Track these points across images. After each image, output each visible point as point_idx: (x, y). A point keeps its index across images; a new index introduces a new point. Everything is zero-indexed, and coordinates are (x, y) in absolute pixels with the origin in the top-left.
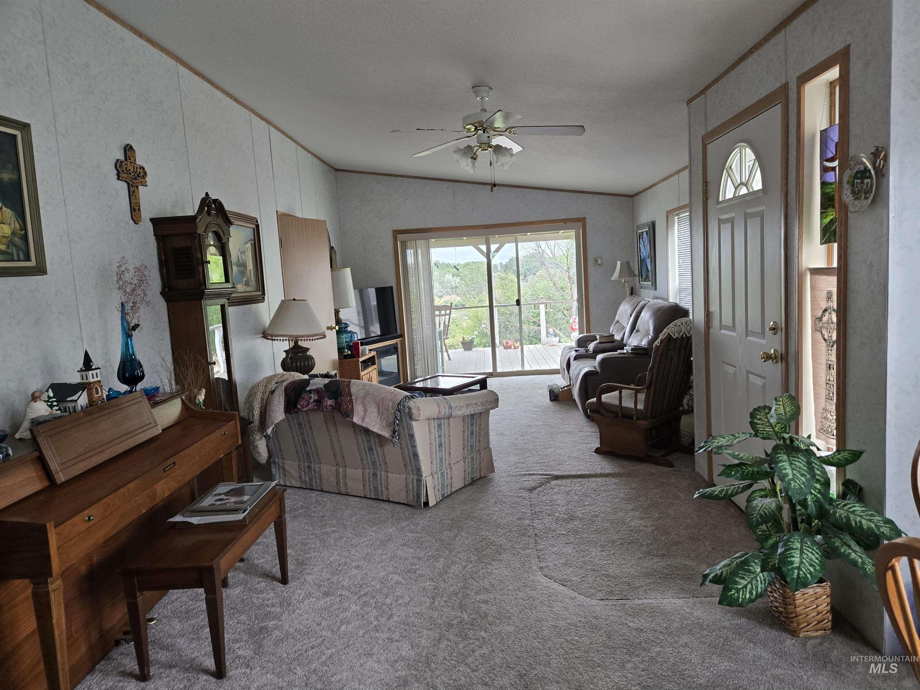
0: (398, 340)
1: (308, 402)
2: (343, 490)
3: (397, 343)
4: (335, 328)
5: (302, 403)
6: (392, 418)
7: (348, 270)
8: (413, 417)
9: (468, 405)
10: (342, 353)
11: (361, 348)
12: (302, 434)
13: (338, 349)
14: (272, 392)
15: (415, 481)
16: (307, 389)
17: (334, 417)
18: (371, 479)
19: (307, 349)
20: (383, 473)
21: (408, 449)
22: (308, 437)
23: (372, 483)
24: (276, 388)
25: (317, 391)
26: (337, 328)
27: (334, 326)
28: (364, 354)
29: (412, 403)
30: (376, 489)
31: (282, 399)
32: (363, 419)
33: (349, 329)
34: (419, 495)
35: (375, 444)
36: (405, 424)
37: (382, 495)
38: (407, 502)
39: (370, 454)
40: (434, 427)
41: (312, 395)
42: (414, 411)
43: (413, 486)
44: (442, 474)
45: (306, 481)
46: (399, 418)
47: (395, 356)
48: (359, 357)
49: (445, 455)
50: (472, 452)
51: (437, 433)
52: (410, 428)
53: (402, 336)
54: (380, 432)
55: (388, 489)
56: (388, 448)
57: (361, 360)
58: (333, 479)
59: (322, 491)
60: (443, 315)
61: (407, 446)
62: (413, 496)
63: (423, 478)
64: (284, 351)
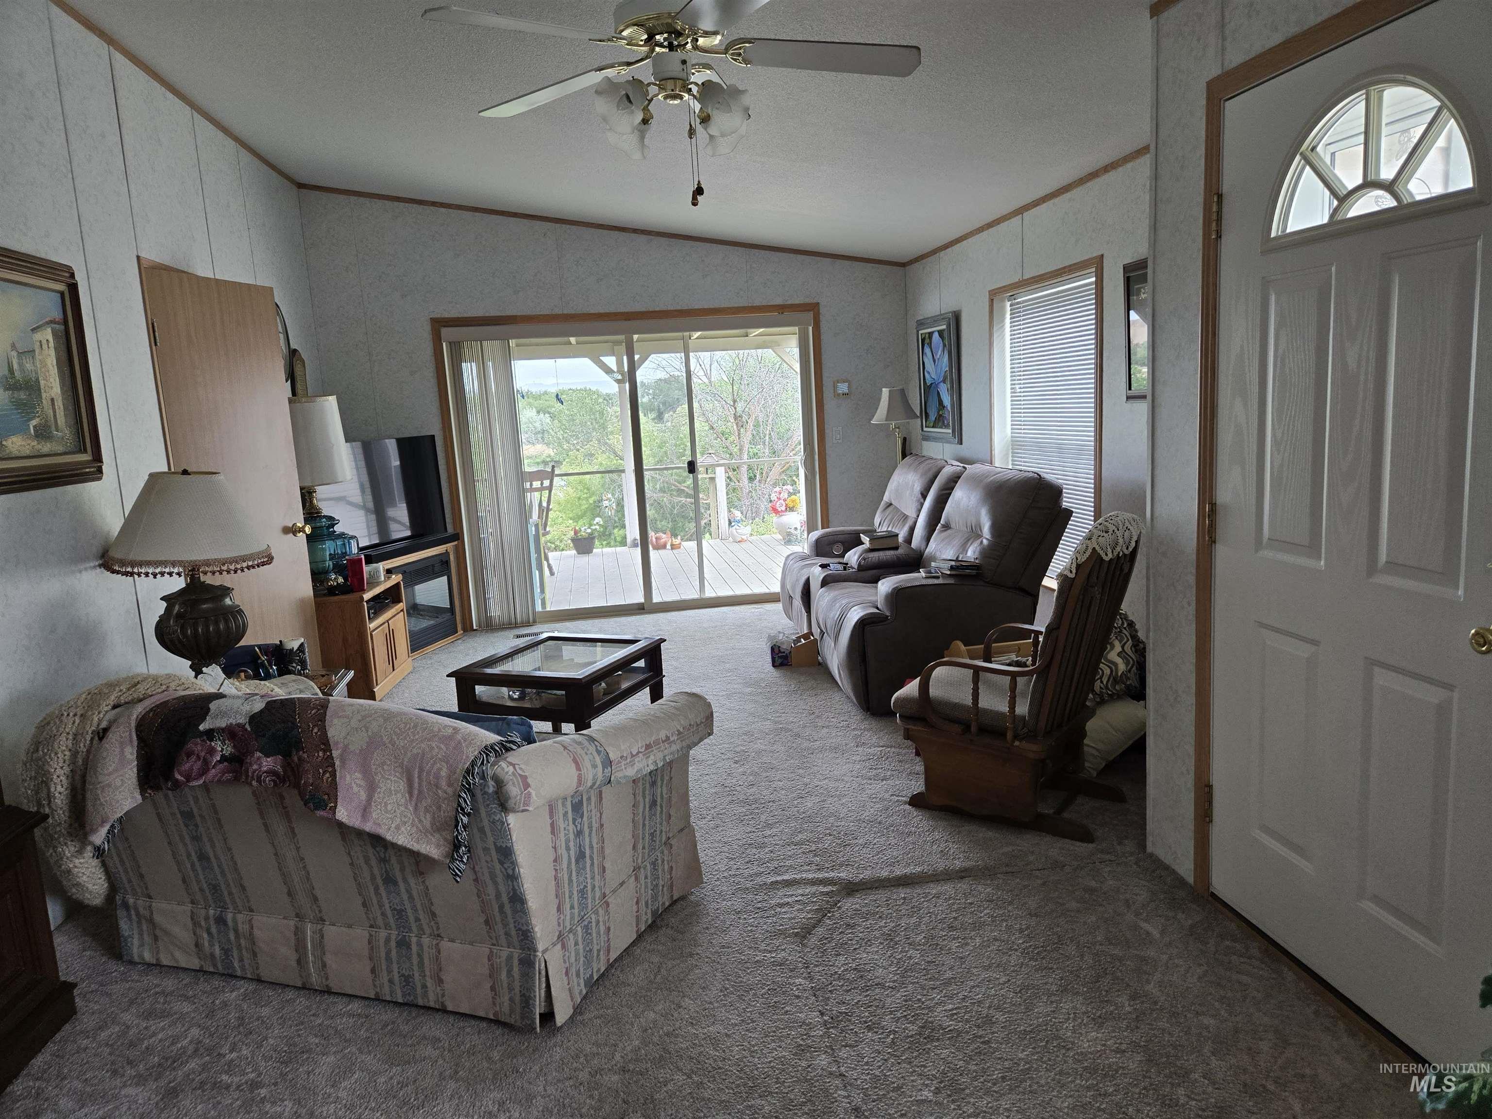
0: (449, 546)
1: (206, 762)
2: (315, 980)
3: (447, 553)
4: (302, 530)
5: (187, 766)
6: (447, 809)
7: (332, 400)
8: (511, 804)
9: (648, 747)
10: (322, 582)
11: (366, 569)
12: (196, 838)
13: (313, 573)
14: (102, 734)
15: (516, 962)
16: (201, 727)
17: (282, 797)
18: (394, 953)
19: (225, 591)
20: (426, 940)
21: (495, 883)
22: (213, 846)
23: (395, 967)
24: (111, 723)
25: (231, 733)
26: (308, 529)
27: (300, 525)
28: (373, 584)
29: (505, 768)
30: (407, 980)
31: (131, 753)
32: (365, 811)
33: (338, 529)
34: (527, 1001)
35: (402, 870)
36: (486, 823)
37: (425, 994)
38: (494, 1014)
39: (389, 893)
40: (565, 814)
41: (218, 745)
42: (513, 790)
43: (509, 972)
44: (587, 928)
45: (212, 955)
46: (468, 809)
47: (445, 578)
48: (363, 590)
49: (593, 878)
50: (653, 849)
51: (571, 827)
52: (502, 831)
53: (457, 537)
54: (416, 847)
55: (440, 981)
56: (437, 880)
57: (367, 596)
58: (288, 953)
59: (259, 980)
60: (537, 490)
61: (493, 877)
62: (511, 1000)
63: (539, 954)
64: (162, 599)
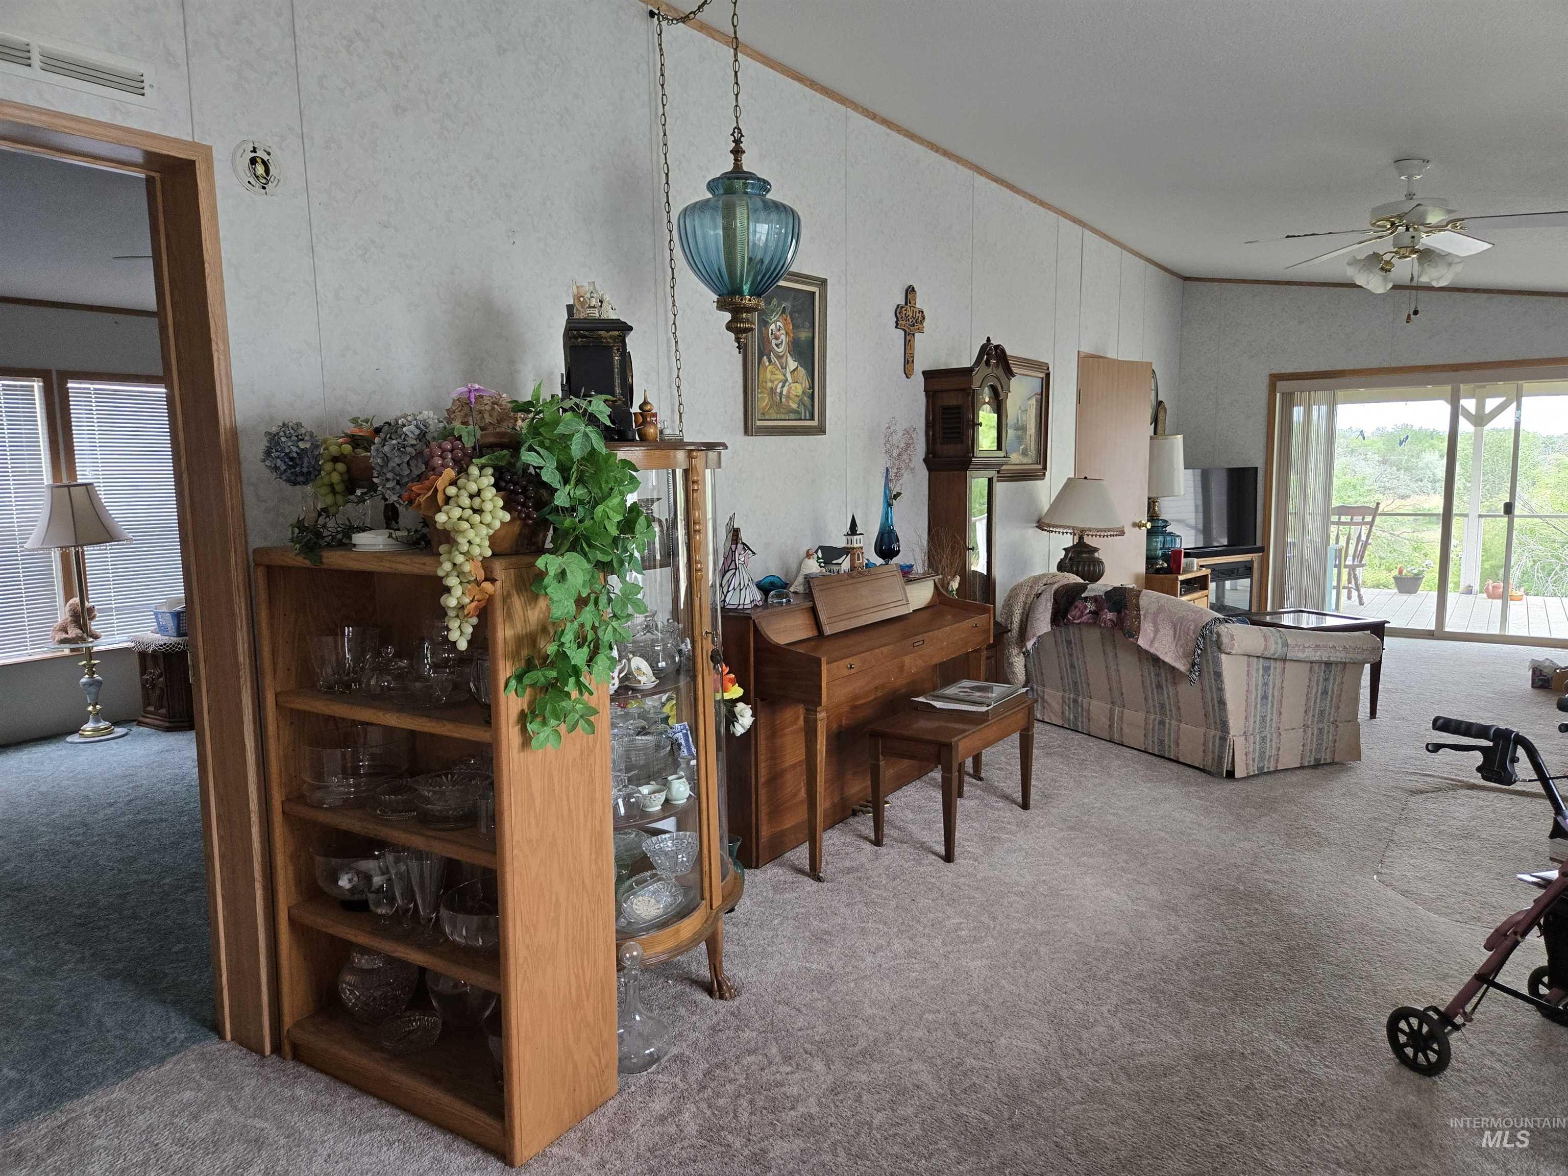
0: (1255, 557)
1: (1082, 612)
2: (1116, 737)
3: (1252, 562)
4: (1145, 525)
5: (1074, 613)
6: (1192, 645)
7: (1180, 437)
8: (1223, 647)
9: (1316, 646)
10: (1152, 565)
11: (1184, 561)
12: (1071, 655)
13: (1148, 558)
14: (1038, 596)
15: (1217, 738)
16: (1083, 596)
17: (1114, 636)
18: (1156, 728)
19: (1096, 550)
20: (1173, 722)
21: (1212, 692)
22: (1078, 659)
23: (1156, 735)
24: (1043, 591)
25: (1095, 599)
26: (1149, 525)
27: (1144, 522)
28: (1186, 571)
29: (1223, 629)
30: (1161, 742)
31: (1050, 606)
32: (1152, 642)
33: (1169, 529)
34: (1221, 758)
35: (1166, 681)
36: (1210, 658)
37: (1169, 752)
38: (1204, 766)
39: (1158, 693)
40: (1258, 670)
41: (1089, 605)
42: (1225, 640)
43: (1214, 742)
44: (1263, 739)
45: (1069, 719)
46: (1201, 646)
47: (1247, 581)
48: (1179, 574)
49: (1272, 714)
50: (1321, 721)
51: (1261, 678)
52: (1217, 663)
53: (1263, 550)
54: (1174, 664)
55: (1178, 745)
56: (1183, 688)
57: (1181, 578)
58: (1105, 721)
59: (1089, 735)
61: (1211, 688)
62: (1213, 758)
63: (1230, 736)
64: (1064, 549)
